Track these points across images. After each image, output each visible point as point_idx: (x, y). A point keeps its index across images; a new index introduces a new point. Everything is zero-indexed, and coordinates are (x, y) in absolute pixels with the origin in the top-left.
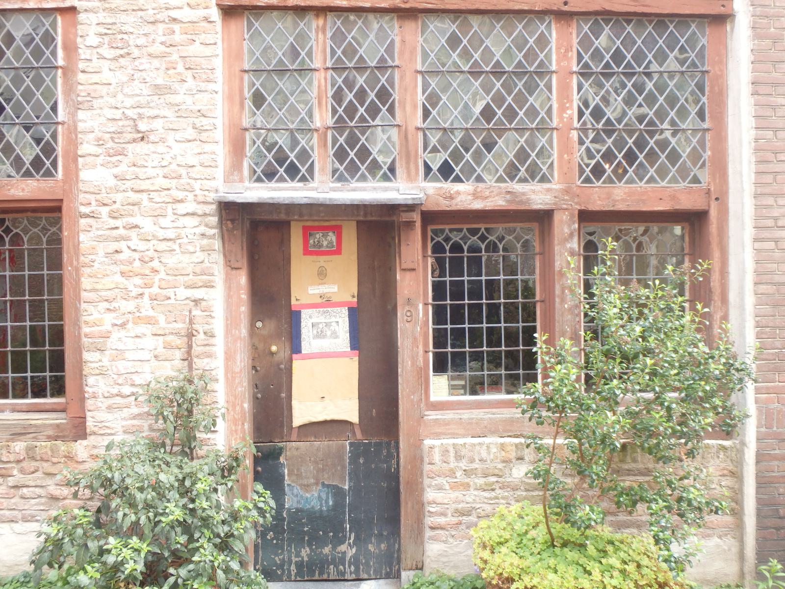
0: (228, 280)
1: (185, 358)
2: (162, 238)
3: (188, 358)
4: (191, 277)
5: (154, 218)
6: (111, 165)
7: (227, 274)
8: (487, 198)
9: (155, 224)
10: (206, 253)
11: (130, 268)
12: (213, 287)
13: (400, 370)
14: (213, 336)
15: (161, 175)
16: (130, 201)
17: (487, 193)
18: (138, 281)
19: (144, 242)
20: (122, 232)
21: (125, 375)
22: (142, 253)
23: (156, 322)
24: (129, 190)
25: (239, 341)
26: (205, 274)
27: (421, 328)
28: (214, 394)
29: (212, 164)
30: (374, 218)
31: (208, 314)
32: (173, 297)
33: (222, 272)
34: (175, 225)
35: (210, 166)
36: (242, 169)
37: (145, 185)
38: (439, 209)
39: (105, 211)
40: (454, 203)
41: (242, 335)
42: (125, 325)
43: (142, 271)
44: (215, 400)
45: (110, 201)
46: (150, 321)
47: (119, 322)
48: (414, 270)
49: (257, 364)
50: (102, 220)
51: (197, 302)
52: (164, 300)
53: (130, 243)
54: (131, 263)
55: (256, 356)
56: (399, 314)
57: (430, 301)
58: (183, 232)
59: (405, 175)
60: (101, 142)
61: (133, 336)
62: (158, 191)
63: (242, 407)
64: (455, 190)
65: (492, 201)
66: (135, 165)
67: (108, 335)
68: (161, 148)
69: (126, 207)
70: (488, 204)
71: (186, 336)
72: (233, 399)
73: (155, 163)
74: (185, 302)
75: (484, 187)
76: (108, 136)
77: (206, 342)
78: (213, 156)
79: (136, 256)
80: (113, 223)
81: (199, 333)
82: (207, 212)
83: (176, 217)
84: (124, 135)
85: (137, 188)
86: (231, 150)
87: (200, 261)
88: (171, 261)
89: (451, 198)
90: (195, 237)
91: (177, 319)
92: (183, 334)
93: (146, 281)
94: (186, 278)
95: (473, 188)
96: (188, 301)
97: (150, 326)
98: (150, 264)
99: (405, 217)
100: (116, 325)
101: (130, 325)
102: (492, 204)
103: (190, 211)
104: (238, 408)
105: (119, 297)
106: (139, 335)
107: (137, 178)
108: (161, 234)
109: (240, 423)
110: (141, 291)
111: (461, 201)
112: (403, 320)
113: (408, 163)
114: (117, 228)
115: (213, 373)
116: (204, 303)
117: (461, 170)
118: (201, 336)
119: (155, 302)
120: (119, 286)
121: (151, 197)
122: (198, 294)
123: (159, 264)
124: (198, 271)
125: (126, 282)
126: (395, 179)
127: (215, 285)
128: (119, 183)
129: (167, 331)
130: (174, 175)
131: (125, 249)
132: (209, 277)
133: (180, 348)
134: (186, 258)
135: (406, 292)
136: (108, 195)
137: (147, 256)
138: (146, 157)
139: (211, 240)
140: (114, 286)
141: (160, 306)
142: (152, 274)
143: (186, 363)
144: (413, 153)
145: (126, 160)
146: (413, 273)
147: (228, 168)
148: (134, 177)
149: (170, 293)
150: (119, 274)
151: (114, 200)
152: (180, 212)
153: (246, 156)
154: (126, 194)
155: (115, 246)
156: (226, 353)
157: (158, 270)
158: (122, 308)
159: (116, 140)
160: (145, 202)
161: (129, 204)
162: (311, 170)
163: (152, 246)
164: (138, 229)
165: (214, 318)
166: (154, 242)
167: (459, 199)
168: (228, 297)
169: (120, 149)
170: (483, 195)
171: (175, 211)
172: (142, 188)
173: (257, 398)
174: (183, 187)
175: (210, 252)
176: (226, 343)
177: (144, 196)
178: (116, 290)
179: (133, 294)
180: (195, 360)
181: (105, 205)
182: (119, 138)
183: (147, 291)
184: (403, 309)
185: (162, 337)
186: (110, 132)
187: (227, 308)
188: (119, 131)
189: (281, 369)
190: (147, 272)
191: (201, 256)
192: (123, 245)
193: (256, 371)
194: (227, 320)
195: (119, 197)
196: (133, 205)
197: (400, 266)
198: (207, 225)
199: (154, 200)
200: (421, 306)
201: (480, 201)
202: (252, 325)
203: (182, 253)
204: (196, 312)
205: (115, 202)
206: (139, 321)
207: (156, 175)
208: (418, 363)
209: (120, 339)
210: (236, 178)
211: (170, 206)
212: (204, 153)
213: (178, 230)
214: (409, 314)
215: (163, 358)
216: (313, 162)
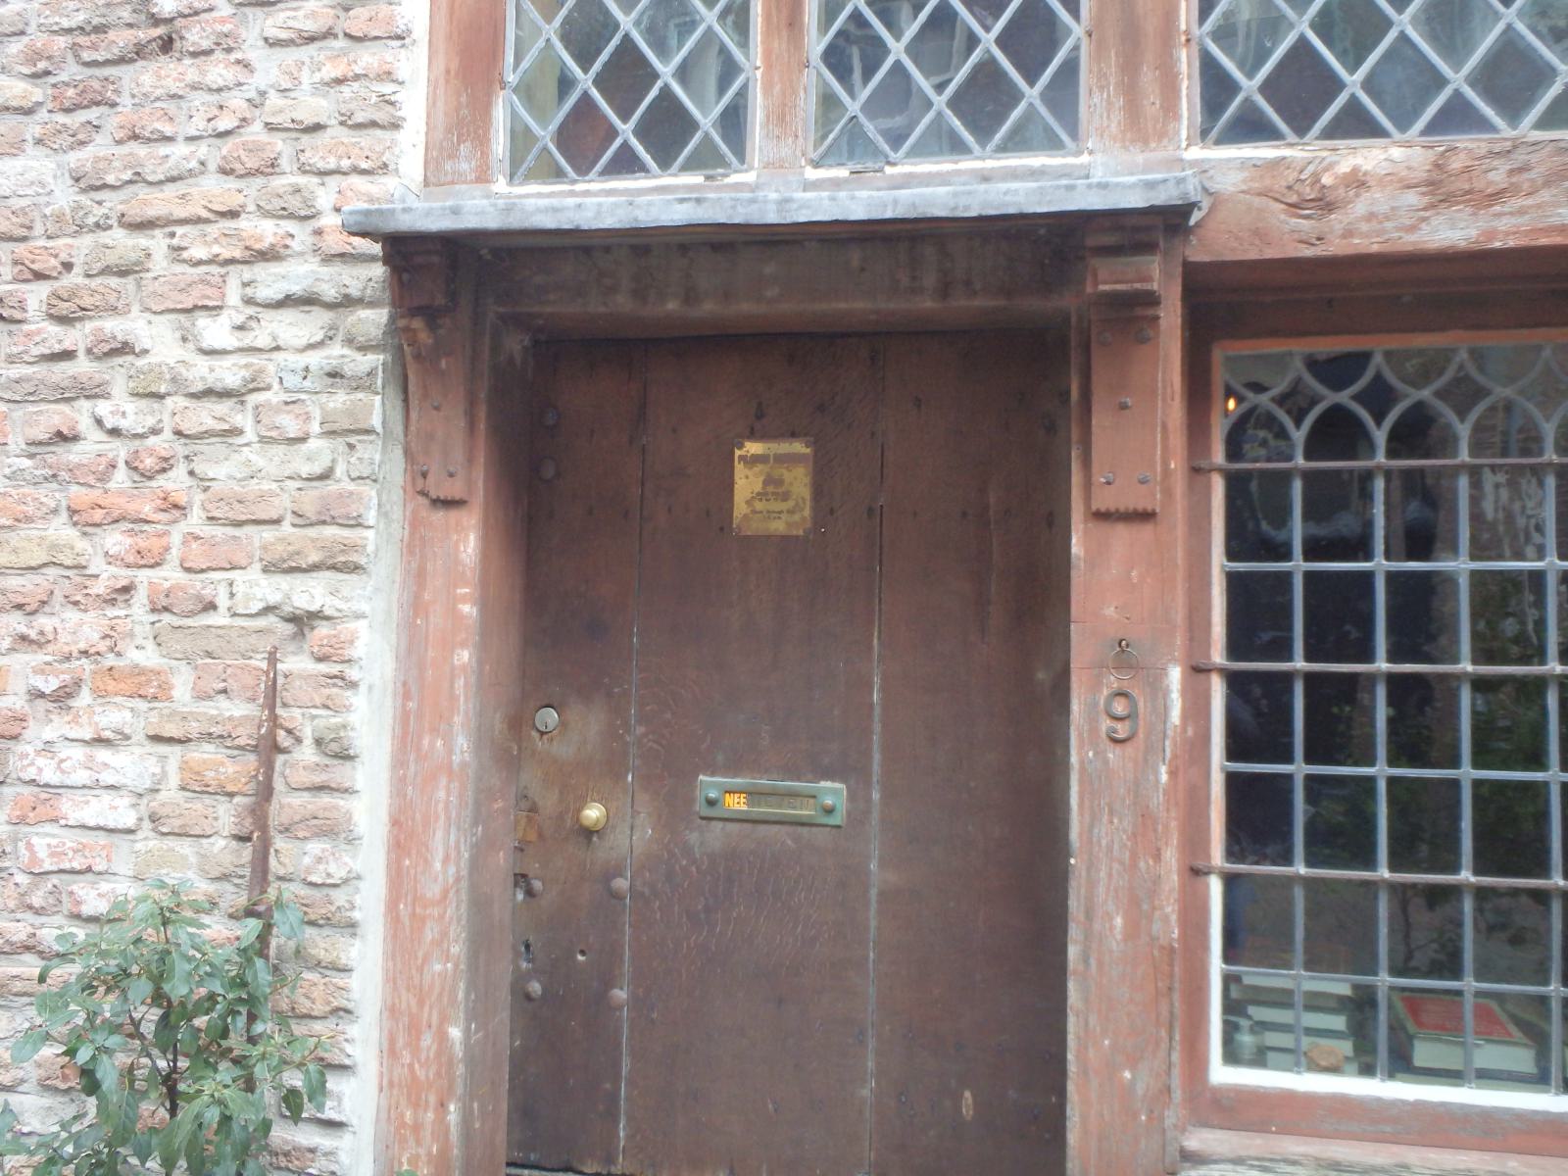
0: (416, 546)
1: (244, 832)
2: (199, 387)
3: (257, 834)
4: (286, 527)
5: (182, 317)
6: (65, 140)
7: (415, 524)
8: (1496, 196)
9: (184, 339)
10: (340, 443)
11: (95, 495)
12: (355, 568)
13: (1073, 952)
14: (345, 756)
15: (212, 166)
16: (111, 258)
17: (1498, 177)
18: (115, 540)
19: (144, 403)
20: (82, 366)
21: (55, 880)
22: (137, 442)
23: (163, 693)
24: (113, 222)
25: (443, 781)
26: (333, 521)
27: (1173, 773)
28: (338, 979)
29: (380, 116)
30: (979, 302)
31: (334, 669)
32: (223, 601)
33: (397, 513)
34: (248, 339)
35: (374, 124)
36: (487, 131)
37: (159, 202)
38: (1270, 253)
39: (36, 296)
40: (1338, 228)
41: (456, 758)
42: (70, 696)
43: (132, 508)
44: (344, 1003)
45: (53, 262)
46: (146, 687)
47: (49, 685)
48: (1145, 516)
49: (533, 868)
50: (25, 327)
51: (302, 622)
52: (191, 614)
53: (103, 408)
54: (103, 477)
55: (532, 836)
56: (1076, 707)
57: (1218, 656)
58: (270, 366)
59: (1117, 116)
60: (42, 65)
61: (88, 737)
62: (199, 220)
63: (442, 1037)
64: (1344, 167)
65: (1522, 212)
66: (135, 137)
67: (16, 730)
68: (218, 71)
69: (99, 280)
70: (1504, 224)
71: (255, 749)
72: (413, 1003)
73: (197, 126)
74: (261, 623)
75: (1484, 148)
76: (62, 42)
77: (319, 778)
78: (387, 88)
79: (120, 450)
80: (57, 336)
81: (299, 740)
82: (355, 292)
83: (251, 310)
84: (112, 35)
85: (136, 213)
86: (454, 65)
87: (317, 469)
88: (223, 468)
89: (1324, 204)
90: (307, 384)
91: (232, 684)
92: (242, 742)
93: (142, 543)
94: (268, 534)
95: (1431, 155)
96: (271, 620)
97: (142, 705)
98: (161, 481)
99: (1109, 278)
100: (42, 695)
101: (84, 698)
102: (1524, 222)
103: (296, 289)
104: (427, 1040)
105: (58, 597)
106: (107, 734)
107: (138, 179)
108: (202, 371)
109: (432, 1099)
110: (124, 576)
111: (1371, 217)
112: (1094, 731)
113: (1130, 67)
114: (67, 355)
115: (340, 897)
116: (323, 630)
117: (1368, 85)
118: (307, 753)
119: (167, 618)
120: (62, 558)
121: (175, 242)
122: (309, 593)
123: (189, 481)
124: (310, 510)
125: (82, 545)
126: (1074, 135)
127: (363, 561)
128: (84, 199)
129: (194, 728)
130: (252, 163)
131: (85, 425)
132: (346, 533)
133: (231, 795)
134: (270, 461)
135: (1110, 611)
136: (50, 244)
137: (151, 452)
138: (171, 107)
139: (360, 395)
140: (44, 558)
141: (179, 634)
142: (162, 516)
143: (247, 852)
144: (1151, 26)
145: (112, 122)
146: (1145, 532)
147: (439, 134)
148: (127, 175)
149: (214, 586)
150: (64, 516)
151: (64, 257)
152: (264, 293)
153: (503, 85)
154: (105, 237)
155: (55, 416)
156: (395, 822)
157: (183, 501)
158: (63, 638)
159: (86, 56)
160: (160, 263)
161: (106, 271)
162: (734, 121)
163: (166, 417)
164: (130, 358)
165: (353, 685)
166: (176, 402)
167: (1360, 207)
168: (415, 607)
169: (96, 85)
170: (1478, 185)
171: (249, 291)
172: (151, 212)
173: (528, 997)
174: (277, 203)
175: (353, 439)
176: (399, 785)
177: (157, 243)
178: (52, 571)
179: (99, 588)
180: (279, 842)
181: (39, 276)
182: (94, 47)
183: (143, 576)
184: (1096, 686)
185: (177, 749)
186: (69, 31)
187: (409, 651)
188: (96, 21)
189: (617, 896)
190: (147, 510)
191: (320, 451)
192: (80, 415)
193: (530, 893)
194: (407, 696)
195: (81, 248)
196: (123, 273)
197: (1087, 498)
198: (349, 341)
199: (185, 255)
200: (1175, 675)
201: (1461, 212)
202: (519, 723)
203: (264, 440)
204: (297, 663)
205: (68, 266)
206: (111, 686)
207: (193, 164)
208: (1157, 927)
209: (48, 747)
210: (464, 166)
211: (236, 276)
212: (357, 77)
213: (254, 359)
214: (1120, 707)
215: (175, 824)
216: (745, 87)
